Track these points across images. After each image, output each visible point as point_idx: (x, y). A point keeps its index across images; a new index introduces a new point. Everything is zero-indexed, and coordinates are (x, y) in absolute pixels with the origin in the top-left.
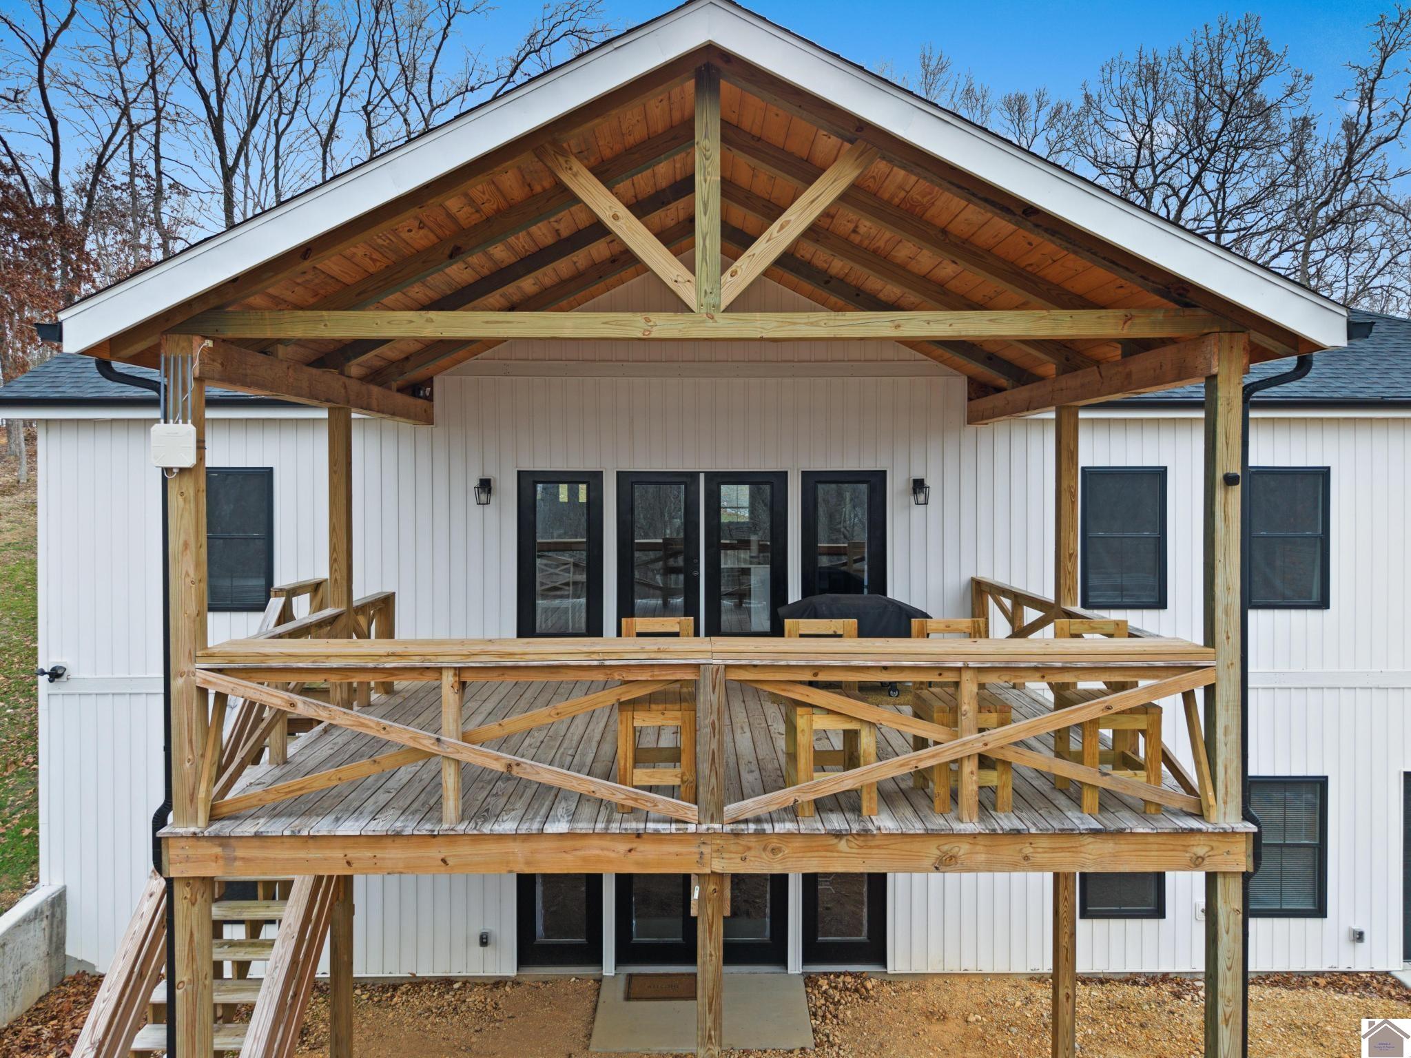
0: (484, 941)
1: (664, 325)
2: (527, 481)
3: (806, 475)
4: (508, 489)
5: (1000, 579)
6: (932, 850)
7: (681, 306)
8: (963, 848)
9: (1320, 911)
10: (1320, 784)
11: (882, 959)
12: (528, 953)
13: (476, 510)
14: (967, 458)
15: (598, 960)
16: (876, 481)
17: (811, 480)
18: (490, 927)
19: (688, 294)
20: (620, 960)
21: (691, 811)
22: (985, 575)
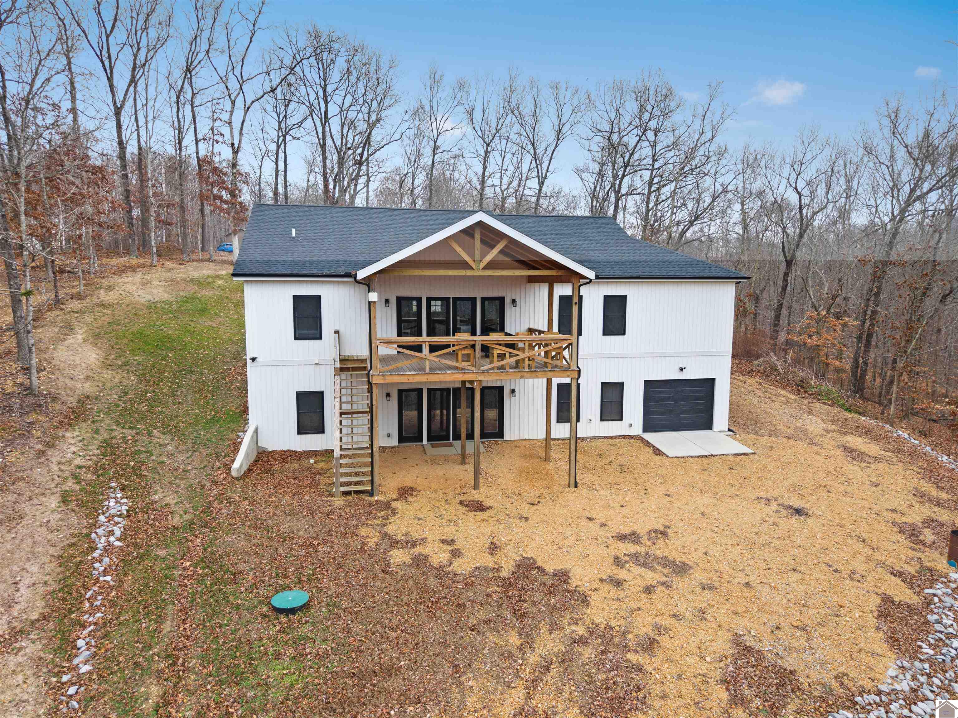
0: (389, 436)
1: (469, 273)
2: (400, 300)
3: (482, 298)
4: (394, 302)
5: (536, 327)
6: (520, 374)
7: (472, 268)
8: (526, 374)
9: (621, 419)
10: (621, 384)
11: (502, 437)
12: (402, 439)
13: (384, 309)
14: (527, 296)
15: (422, 441)
16: (502, 300)
17: (483, 299)
18: (390, 432)
19: (474, 267)
20: (428, 440)
21: (474, 369)
22: (532, 327)
